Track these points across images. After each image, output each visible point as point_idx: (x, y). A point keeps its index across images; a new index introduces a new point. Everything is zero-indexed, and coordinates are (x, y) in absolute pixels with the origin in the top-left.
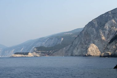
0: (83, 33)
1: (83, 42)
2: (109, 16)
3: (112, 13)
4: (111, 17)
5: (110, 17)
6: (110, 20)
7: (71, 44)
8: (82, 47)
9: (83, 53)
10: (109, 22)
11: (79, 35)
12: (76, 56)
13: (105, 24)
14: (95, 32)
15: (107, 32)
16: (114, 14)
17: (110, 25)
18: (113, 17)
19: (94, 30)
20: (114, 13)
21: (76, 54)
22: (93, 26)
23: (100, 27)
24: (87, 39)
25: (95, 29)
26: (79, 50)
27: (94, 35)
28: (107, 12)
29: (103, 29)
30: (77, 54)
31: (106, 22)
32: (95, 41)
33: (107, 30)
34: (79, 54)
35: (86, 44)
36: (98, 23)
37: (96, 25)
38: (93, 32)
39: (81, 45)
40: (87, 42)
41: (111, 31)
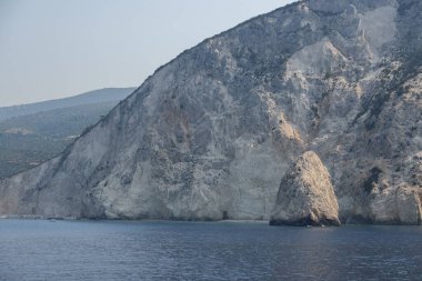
0: (150, 103)
1: (156, 148)
2: (304, 23)
3: (316, 12)
4: (313, 28)
5: (307, 29)
6: (309, 42)
7: (56, 160)
8: (158, 175)
9: (170, 207)
10: (304, 52)
11: (112, 113)
12: (121, 218)
13: (282, 62)
14: (228, 99)
15: (303, 102)
16: (329, 18)
17: (312, 65)
18: (326, 32)
19: (223, 90)
20: (330, 14)
21: (121, 209)
22: (210, 68)
23: (257, 74)
24: (185, 131)
25: (225, 84)
26: (136, 189)
27: (229, 116)
28: (288, 6)
29: (276, 88)
30: (125, 207)
31: (289, 50)
32: (239, 142)
33: (301, 90)
34: (137, 211)
35: (177, 158)
36: (237, 57)
37: (232, 67)
38: (218, 97)
39: (147, 164)
40: (184, 149)
41: (325, 95)
